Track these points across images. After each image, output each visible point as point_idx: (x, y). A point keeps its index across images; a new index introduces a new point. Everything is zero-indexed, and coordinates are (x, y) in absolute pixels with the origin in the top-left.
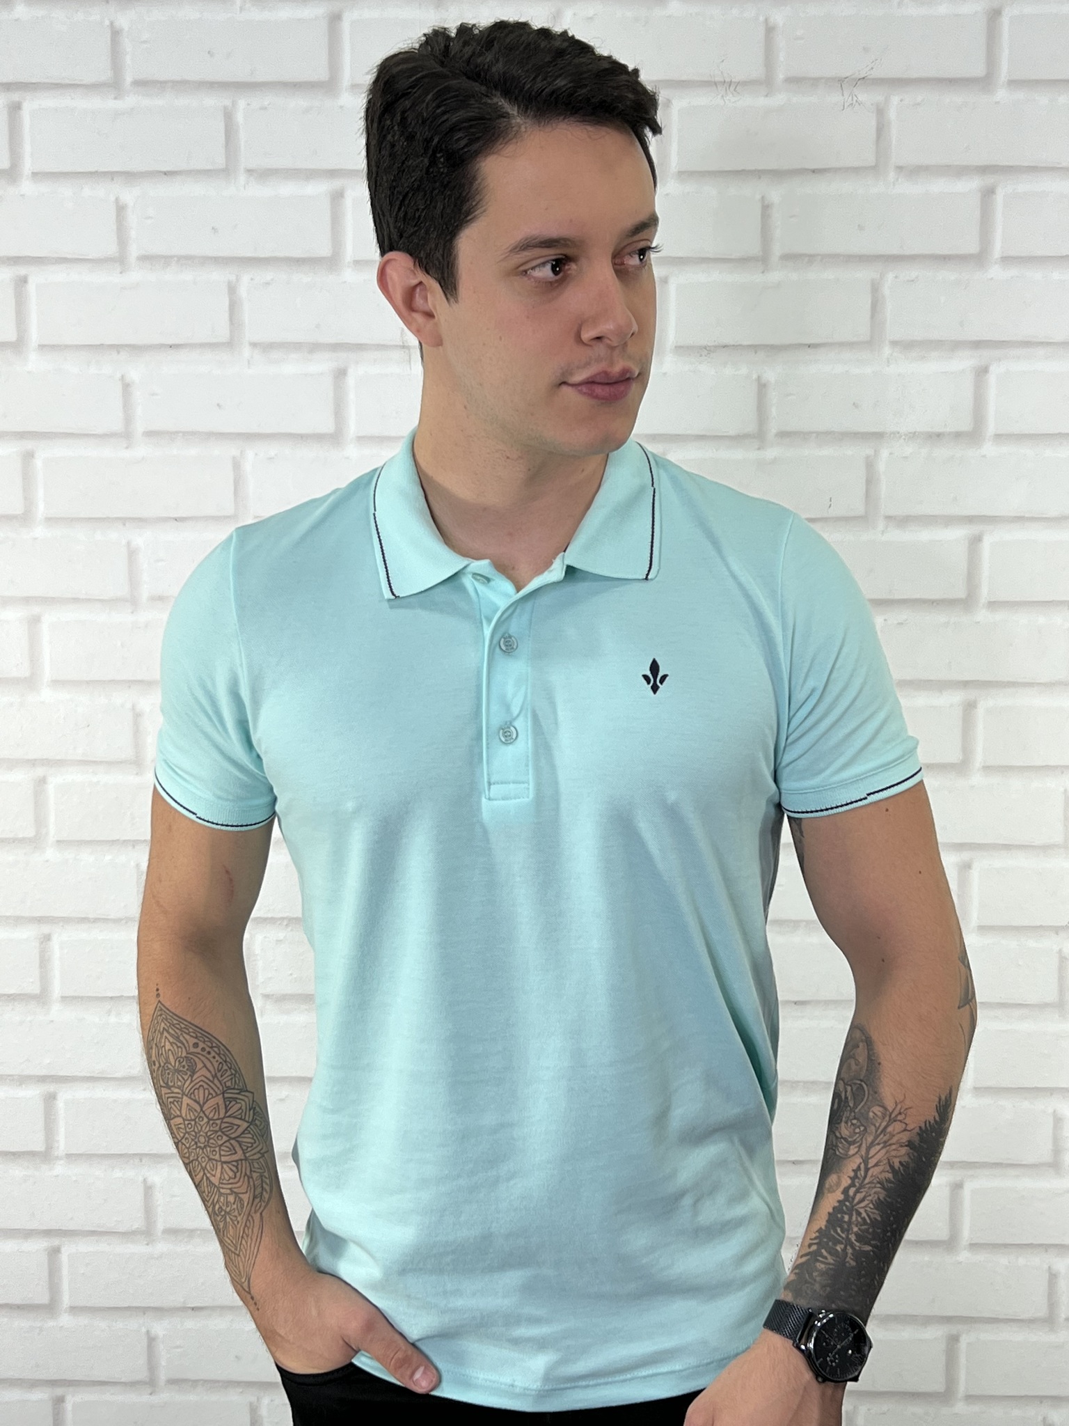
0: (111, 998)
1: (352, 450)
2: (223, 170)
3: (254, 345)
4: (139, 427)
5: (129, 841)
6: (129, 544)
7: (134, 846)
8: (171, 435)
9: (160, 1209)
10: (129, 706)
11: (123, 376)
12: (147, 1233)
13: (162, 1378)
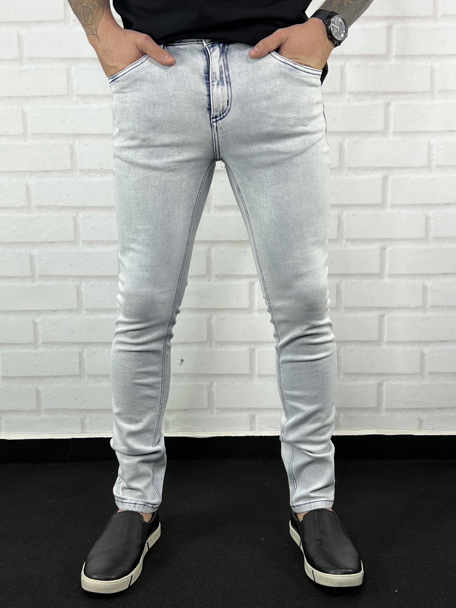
0: (8, 97)
7: (16, 25)
9: (33, 196)
12: (27, 208)
13: (37, 275)
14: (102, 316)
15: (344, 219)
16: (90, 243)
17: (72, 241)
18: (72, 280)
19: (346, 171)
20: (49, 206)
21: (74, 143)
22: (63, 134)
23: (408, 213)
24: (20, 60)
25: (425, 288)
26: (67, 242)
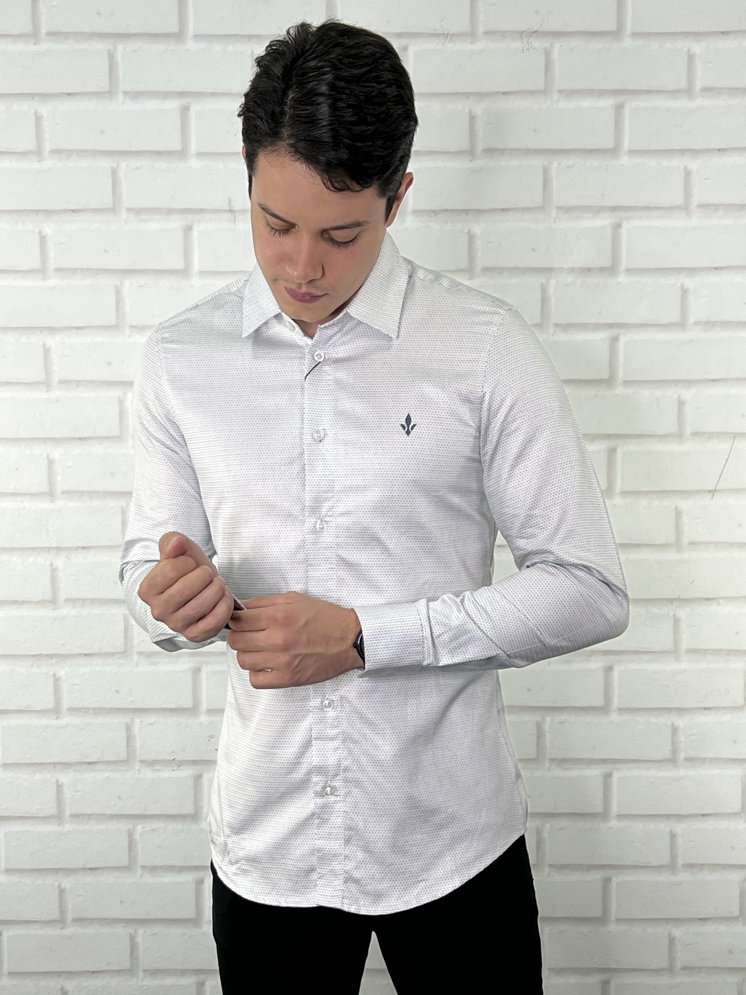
0: (34, 656)
1: (196, 281)
2: (108, 92)
3: (129, 210)
4: (52, 265)
5: (46, 548)
6: (44, 345)
7: (49, 552)
8: (73, 271)
9: (68, 801)
10: (45, 455)
11: (40, 233)
12: (58, 817)
13: (70, 917)
14: (169, 981)
15: (546, 835)
16: (153, 869)
17: (124, 867)
18: (124, 925)
19: (547, 766)
20: (92, 815)
21: (132, 720)
22: (116, 709)
23: (644, 827)
24: (53, 602)
25: (672, 941)
26: (117, 868)
